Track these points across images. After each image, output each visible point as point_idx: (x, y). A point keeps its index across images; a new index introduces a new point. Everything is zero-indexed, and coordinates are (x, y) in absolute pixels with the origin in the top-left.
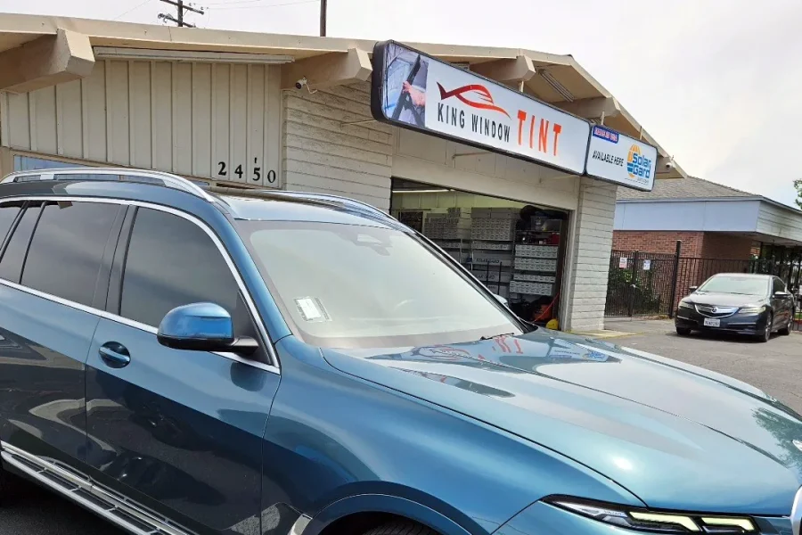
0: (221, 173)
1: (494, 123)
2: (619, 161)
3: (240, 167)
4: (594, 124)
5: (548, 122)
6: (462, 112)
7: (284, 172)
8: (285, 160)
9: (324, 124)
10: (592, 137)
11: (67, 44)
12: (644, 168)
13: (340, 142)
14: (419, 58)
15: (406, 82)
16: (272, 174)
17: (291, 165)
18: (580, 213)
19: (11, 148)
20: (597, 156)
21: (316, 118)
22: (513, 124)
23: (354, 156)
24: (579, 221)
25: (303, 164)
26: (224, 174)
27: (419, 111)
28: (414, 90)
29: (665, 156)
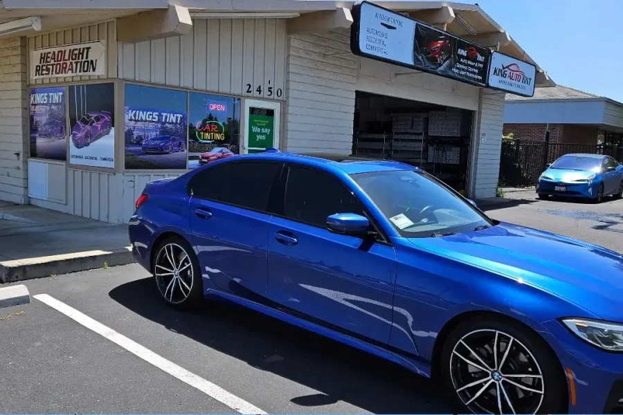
0: (248, 92)
3: (260, 87)
7: (288, 89)
8: (288, 81)
9: (313, 57)
13: (322, 67)
16: (279, 91)
17: (292, 85)
18: (480, 113)
19: (124, 79)
23: (332, 77)
24: (479, 118)
25: (301, 84)
26: (250, 92)
29: (541, 71)
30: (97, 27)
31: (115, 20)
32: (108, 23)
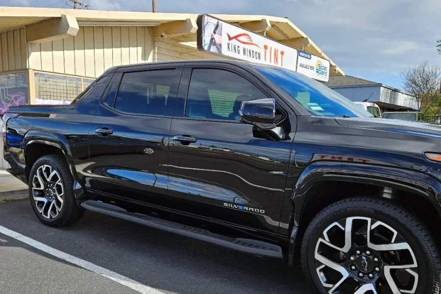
1: (253, 51)
2: (312, 68)
4: (299, 50)
5: (278, 50)
6: (238, 47)
9: (173, 54)
10: (299, 57)
11: (67, 21)
12: (324, 71)
14: (218, 22)
15: (213, 33)
19: (33, 69)
20: (301, 66)
21: (169, 51)
22: (262, 51)
27: (219, 47)
28: (216, 37)
29: (333, 64)
30: (12, 32)
31: (25, 28)
32: (20, 29)
